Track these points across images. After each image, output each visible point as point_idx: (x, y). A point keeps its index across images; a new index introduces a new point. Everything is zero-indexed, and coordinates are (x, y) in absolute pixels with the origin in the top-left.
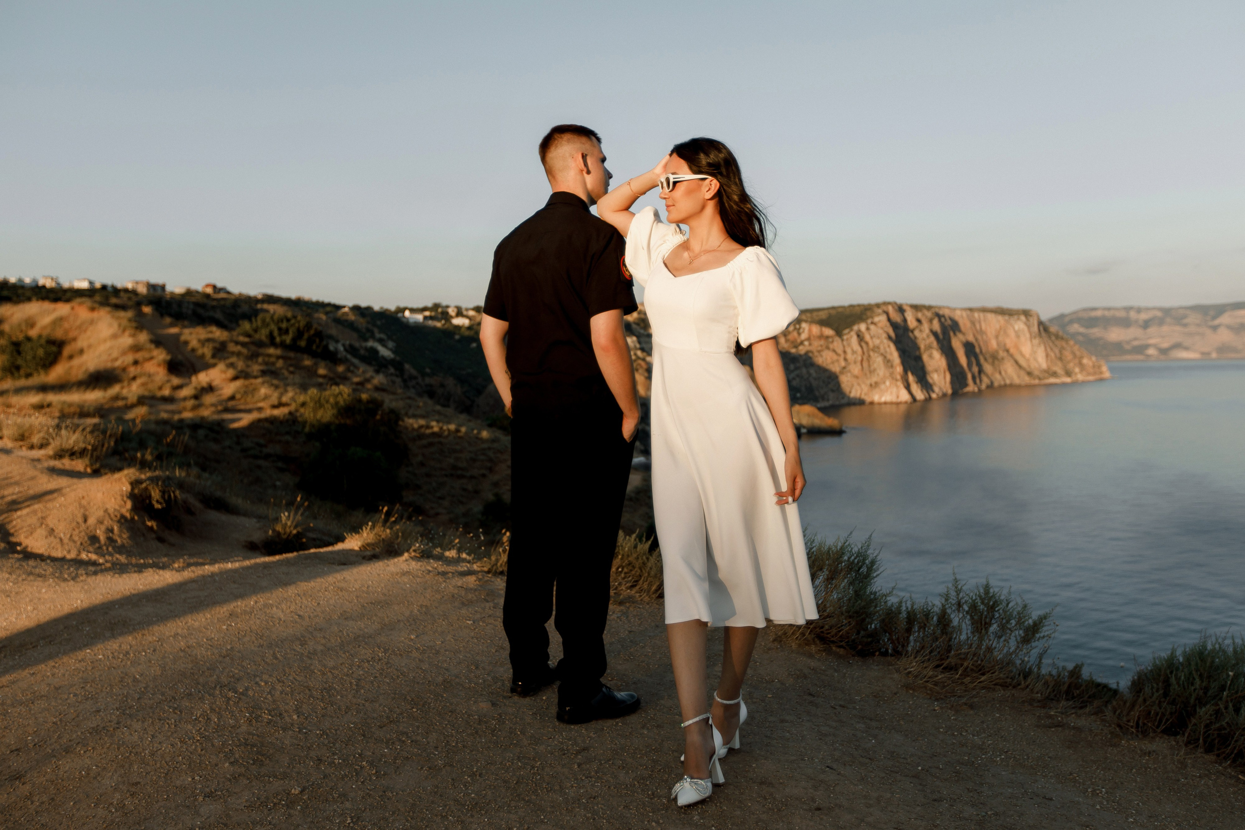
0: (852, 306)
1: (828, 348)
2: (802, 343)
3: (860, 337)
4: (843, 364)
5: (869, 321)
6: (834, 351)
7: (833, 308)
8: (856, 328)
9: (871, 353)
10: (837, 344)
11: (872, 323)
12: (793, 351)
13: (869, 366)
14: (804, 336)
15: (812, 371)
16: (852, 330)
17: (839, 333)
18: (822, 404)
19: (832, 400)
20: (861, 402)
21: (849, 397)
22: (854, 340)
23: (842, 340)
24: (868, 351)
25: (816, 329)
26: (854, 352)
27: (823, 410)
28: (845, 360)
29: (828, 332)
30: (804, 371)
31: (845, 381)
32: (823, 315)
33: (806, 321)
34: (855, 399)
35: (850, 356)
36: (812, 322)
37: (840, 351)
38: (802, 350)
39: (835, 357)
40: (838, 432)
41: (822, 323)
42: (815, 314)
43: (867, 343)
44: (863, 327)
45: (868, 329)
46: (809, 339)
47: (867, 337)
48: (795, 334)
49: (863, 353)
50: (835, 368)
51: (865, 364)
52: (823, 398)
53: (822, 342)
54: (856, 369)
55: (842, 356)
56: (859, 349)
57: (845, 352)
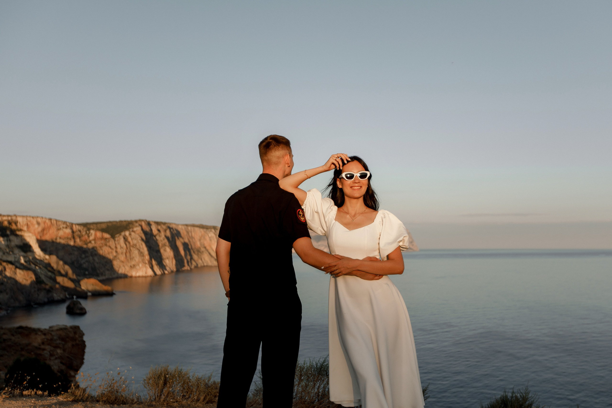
0: (121, 222)
1: (106, 245)
2: (90, 242)
3: (125, 239)
4: (115, 254)
5: (131, 230)
6: (110, 247)
7: (110, 222)
8: (123, 234)
9: (132, 248)
10: (112, 243)
11: (133, 231)
12: (85, 246)
13: (130, 255)
14: (92, 238)
15: (96, 259)
16: (120, 235)
17: (113, 237)
18: (101, 278)
19: (108, 275)
20: (125, 276)
21: (118, 273)
22: (122, 240)
23: (115, 240)
24: (130, 246)
25: (99, 234)
26: (121, 248)
27: (101, 281)
28: (116, 252)
29: (107, 236)
30: (91, 258)
31: (116, 264)
32: (104, 226)
33: (93, 229)
34: (121, 274)
35: (119, 250)
36: (98, 229)
37: (113, 247)
38: (90, 246)
39: (110, 250)
40: (110, 294)
41: (103, 230)
42: (99, 226)
43: (129, 243)
44: (127, 233)
45: (130, 234)
46: (95, 240)
47: (130, 239)
48: (86, 236)
49: (127, 248)
50: (111, 257)
51: (128, 255)
52: (102, 274)
53: (103, 242)
54: (122, 258)
55: (114, 249)
56: (125, 246)
57: (116, 247)
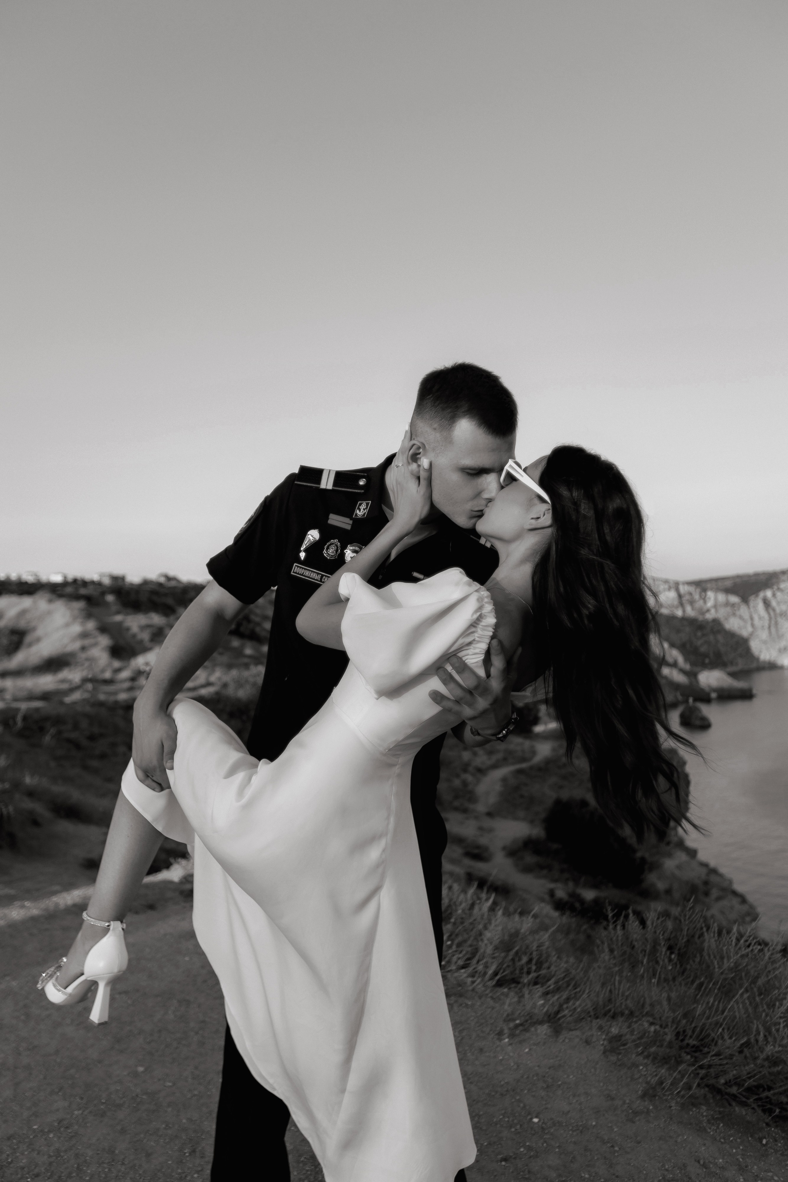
0: (757, 575)
1: (734, 614)
2: (708, 611)
3: (767, 603)
4: (750, 629)
5: (775, 587)
6: (741, 617)
7: (738, 577)
8: (762, 594)
9: (779, 619)
10: (743, 611)
11: (779, 589)
12: (701, 618)
13: (777, 630)
14: (710, 604)
15: (720, 637)
16: (757, 596)
17: (745, 600)
18: (731, 669)
19: (741, 664)
20: (772, 666)
21: (757, 659)
22: (761, 606)
23: (749, 607)
24: (775, 615)
25: (721, 597)
26: (760, 618)
27: (733, 675)
28: (753, 625)
29: (734, 599)
30: (711, 638)
31: (755, 646)
32: (728, 584)
33: (711, 589)
34: (764, 662)
35: (756, 621)
36: (718, 590)
37: (746, 616)
38: (709, 616)
39: (742, 623)
40: (746, 695)
41: (728, 591)
42: (720, 584)
43: (774, 610)
44: (769, 593)
45: (774, 595)
46: (715, 606)
47: (774, 603)
48: (701, 602)
49: (770, 619)
50: (745, 633)
51: (773, 630)
52: (732, 663)
53: (729, 609)
54: (764, 635)
55: (749, 623)
56: (766, 616)
57: (752, 619)
